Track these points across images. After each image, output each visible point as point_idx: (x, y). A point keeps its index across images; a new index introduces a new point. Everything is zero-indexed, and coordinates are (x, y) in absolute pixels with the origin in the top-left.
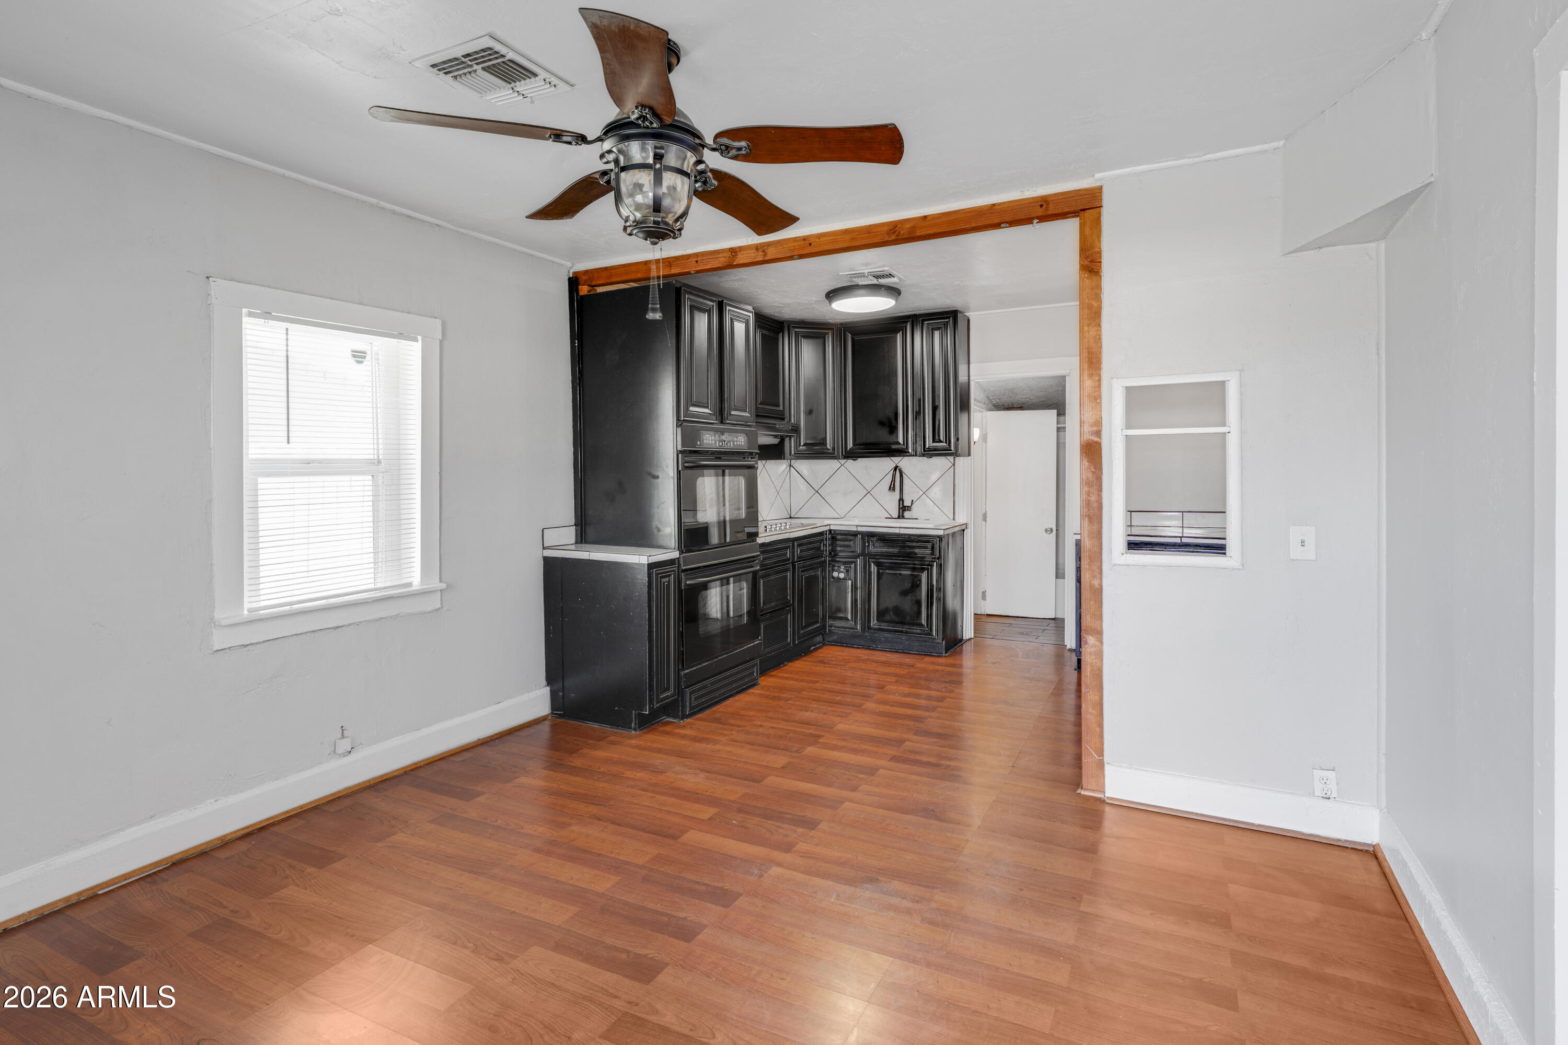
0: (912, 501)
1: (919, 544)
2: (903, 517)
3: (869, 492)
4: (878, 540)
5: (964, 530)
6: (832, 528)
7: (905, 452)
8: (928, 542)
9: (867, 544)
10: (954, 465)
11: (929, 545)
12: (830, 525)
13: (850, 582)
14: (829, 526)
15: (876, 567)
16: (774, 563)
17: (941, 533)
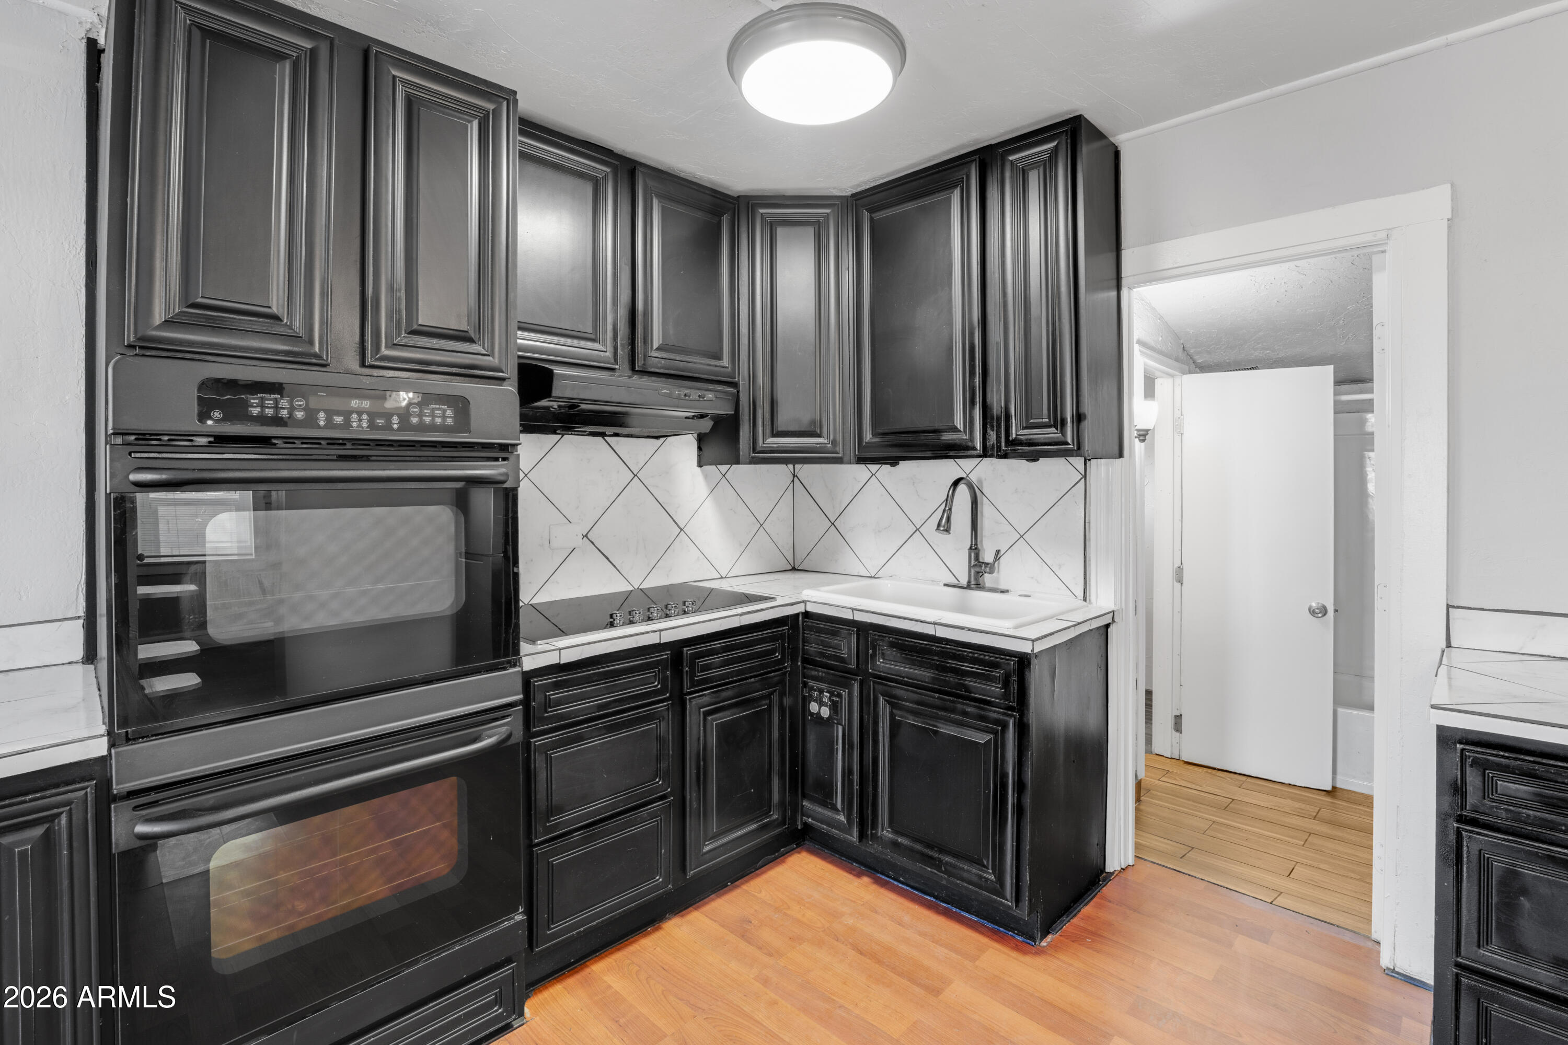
0: (998, 552)
1: (976, 669)
2: (979, 586)
3: (917, 529)
4: (892, 645)
5: (1107, 626)
6: (811, 608)
7: (967, 448)
8: (995, 665)
9: (871, 651)
10: (1085, 476)
11: (998, 673)
12: (805, 602)
13: (840, 728)
14: (803, 605)
15: (888, 706)
16: (601, 707)
17: (1025, 648)
